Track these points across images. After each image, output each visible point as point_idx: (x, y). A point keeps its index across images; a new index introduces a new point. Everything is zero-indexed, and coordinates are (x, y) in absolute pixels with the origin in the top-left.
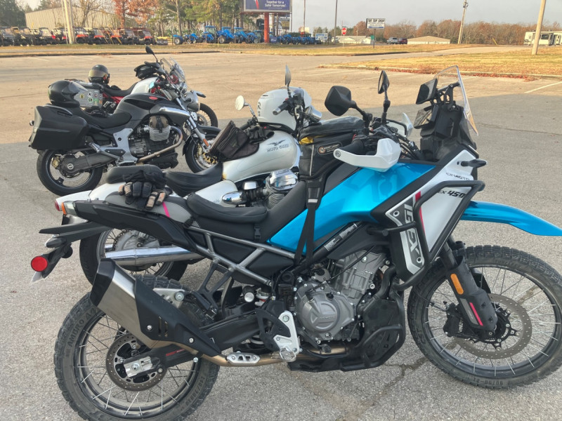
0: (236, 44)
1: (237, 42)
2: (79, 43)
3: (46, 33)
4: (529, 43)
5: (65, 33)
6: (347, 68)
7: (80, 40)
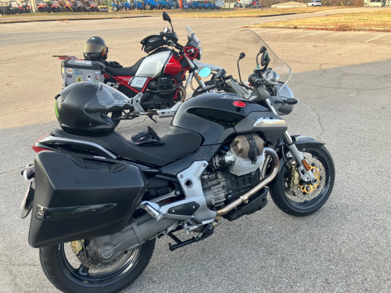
0: (159, 10)
1: (159, 9)
2: (40, 12)
3: (14, 5)
4: (367, 5)
5: (29, 4)
6: (268, 27)
7: (41, 10)
